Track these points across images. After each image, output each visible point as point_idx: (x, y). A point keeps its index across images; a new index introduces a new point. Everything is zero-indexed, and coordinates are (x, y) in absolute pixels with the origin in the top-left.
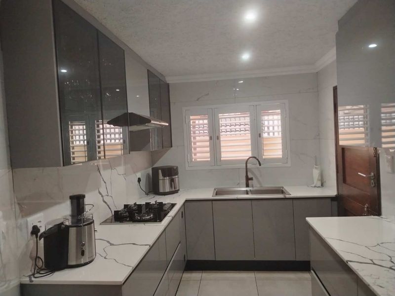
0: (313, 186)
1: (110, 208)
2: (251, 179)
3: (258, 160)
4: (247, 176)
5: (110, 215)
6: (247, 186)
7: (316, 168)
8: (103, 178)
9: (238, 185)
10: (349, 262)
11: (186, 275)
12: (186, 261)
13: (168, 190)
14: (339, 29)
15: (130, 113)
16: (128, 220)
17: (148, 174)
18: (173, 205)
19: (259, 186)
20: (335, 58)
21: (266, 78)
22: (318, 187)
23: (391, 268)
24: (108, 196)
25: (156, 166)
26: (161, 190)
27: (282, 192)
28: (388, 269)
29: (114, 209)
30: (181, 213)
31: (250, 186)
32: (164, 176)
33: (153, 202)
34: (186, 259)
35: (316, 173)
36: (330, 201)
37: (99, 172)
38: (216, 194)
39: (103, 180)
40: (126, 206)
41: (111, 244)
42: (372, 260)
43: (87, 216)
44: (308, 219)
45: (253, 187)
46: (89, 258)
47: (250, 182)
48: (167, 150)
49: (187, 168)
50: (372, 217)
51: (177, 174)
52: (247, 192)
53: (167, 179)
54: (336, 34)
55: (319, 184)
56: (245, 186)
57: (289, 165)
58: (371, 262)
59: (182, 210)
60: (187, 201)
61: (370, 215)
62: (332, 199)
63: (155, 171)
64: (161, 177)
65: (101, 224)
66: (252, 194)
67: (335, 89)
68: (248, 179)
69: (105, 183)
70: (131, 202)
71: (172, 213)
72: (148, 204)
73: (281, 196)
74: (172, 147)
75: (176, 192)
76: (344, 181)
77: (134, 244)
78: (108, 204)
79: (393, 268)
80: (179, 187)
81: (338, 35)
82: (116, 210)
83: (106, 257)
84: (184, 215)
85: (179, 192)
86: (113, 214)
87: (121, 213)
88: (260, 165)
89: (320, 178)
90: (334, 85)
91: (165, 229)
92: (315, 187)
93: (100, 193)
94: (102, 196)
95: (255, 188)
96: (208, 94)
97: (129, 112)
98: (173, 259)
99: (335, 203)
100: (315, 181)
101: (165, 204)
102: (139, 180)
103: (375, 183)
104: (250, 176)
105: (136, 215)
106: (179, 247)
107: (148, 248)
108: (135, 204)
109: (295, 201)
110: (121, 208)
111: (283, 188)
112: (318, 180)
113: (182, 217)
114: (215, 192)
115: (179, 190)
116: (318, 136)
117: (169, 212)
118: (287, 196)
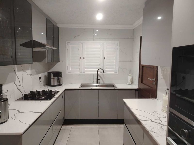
0: (128, 84)
1: (21, 93)
2: (99, 80)
3: (103, 70)
4: (97, 78)
5: (21, 96)
6: (97, 83)
7: (130, 75)
8: (17, 76)
9: (93, 82)
10: (141, 121)
11: (64, 127)
12: (64, 120)
13: (56, 84)
14: (145, 6)
15: (33, 41)
16: (32, 99)
17: (46, 75)
18: (58, 92)
19: (103, 83)
20: (142, 22)
21: (109, 29)
22: (130, 84)
23: (159, 123)
24: (20, 86)
25: (50, 71)
26: (52, 84)
27: (114, 86)
28: (158, 124)
29: (24, 93)
30: (62, 96)
31: (98, 83)
32: (54, 76)
33: (47, 90)
34: (64, 119)
35: (130, 78)
36: (135, 91)
37: (15, 72)
38: (82, 87)
39: (17, 77)
40: (31, 92)
41: (19, 112)
42: (151, 119)
43: (3, 96)
44: (124, 99)
45: (100, 83)
46: (4, 120)
47: (99, 81)
48: (57, 63)
49: (67, 73)
50: (153, 99)
51: (61, 76)
52: (97, 86)
53: (56, 79)
54: (143, 9)
55: (131, 83)
56: (96, 83)
57: (117, 73)
58: (151, 120)
59: (63, 94)
60: (66, 90)
61: (152, 98)
62: (136, 90)
63: (49, 74)
64: (52, 77)
65: (15, 101)
66: (99, 87)
67: (141, 37)
68: (98, 80)
69: (18, 78)
70: (34, 90)
71: (57, 96)
72: (43, 91)
73: (113, 88)
74: (59, 61)
75: (61, 85)
76: (142, 82)
77: (32, 112)
78: (20, 90)
79: (160, 123)
80: (62, 83)
81: (144, 10)
82: (25, 94)
83: (15, 119)
84: (64, 96)
85: (62, 85)
86: (23, 96)
87: (28, 95)
88: (104, 73)
89: (131, 80)
90: (141, 36)
91: (52, 104)
92: (129, 84)
93: (15, 84)
94: (17, 86)
95: (101, 84)
96: (80, 35)
97: (33, 39)
98: (56, 119)
99: (137, 92)
100: (129, 81)
101: (53, 91)
102: (40, 78)
103: (155, 83)
104: (99, 78)
105: (36, 96)
106: (60, 113)
107: (40, 114)
108: (37, 91)
109: (119, 91)
110: (28, 92)
111: (114, 84)
112: (130, 81)
113: (63, 98)
114: (81, 85)
115: (62, 84)
116: (132, 60)
117: (55, 95)
118: (116, 88)
